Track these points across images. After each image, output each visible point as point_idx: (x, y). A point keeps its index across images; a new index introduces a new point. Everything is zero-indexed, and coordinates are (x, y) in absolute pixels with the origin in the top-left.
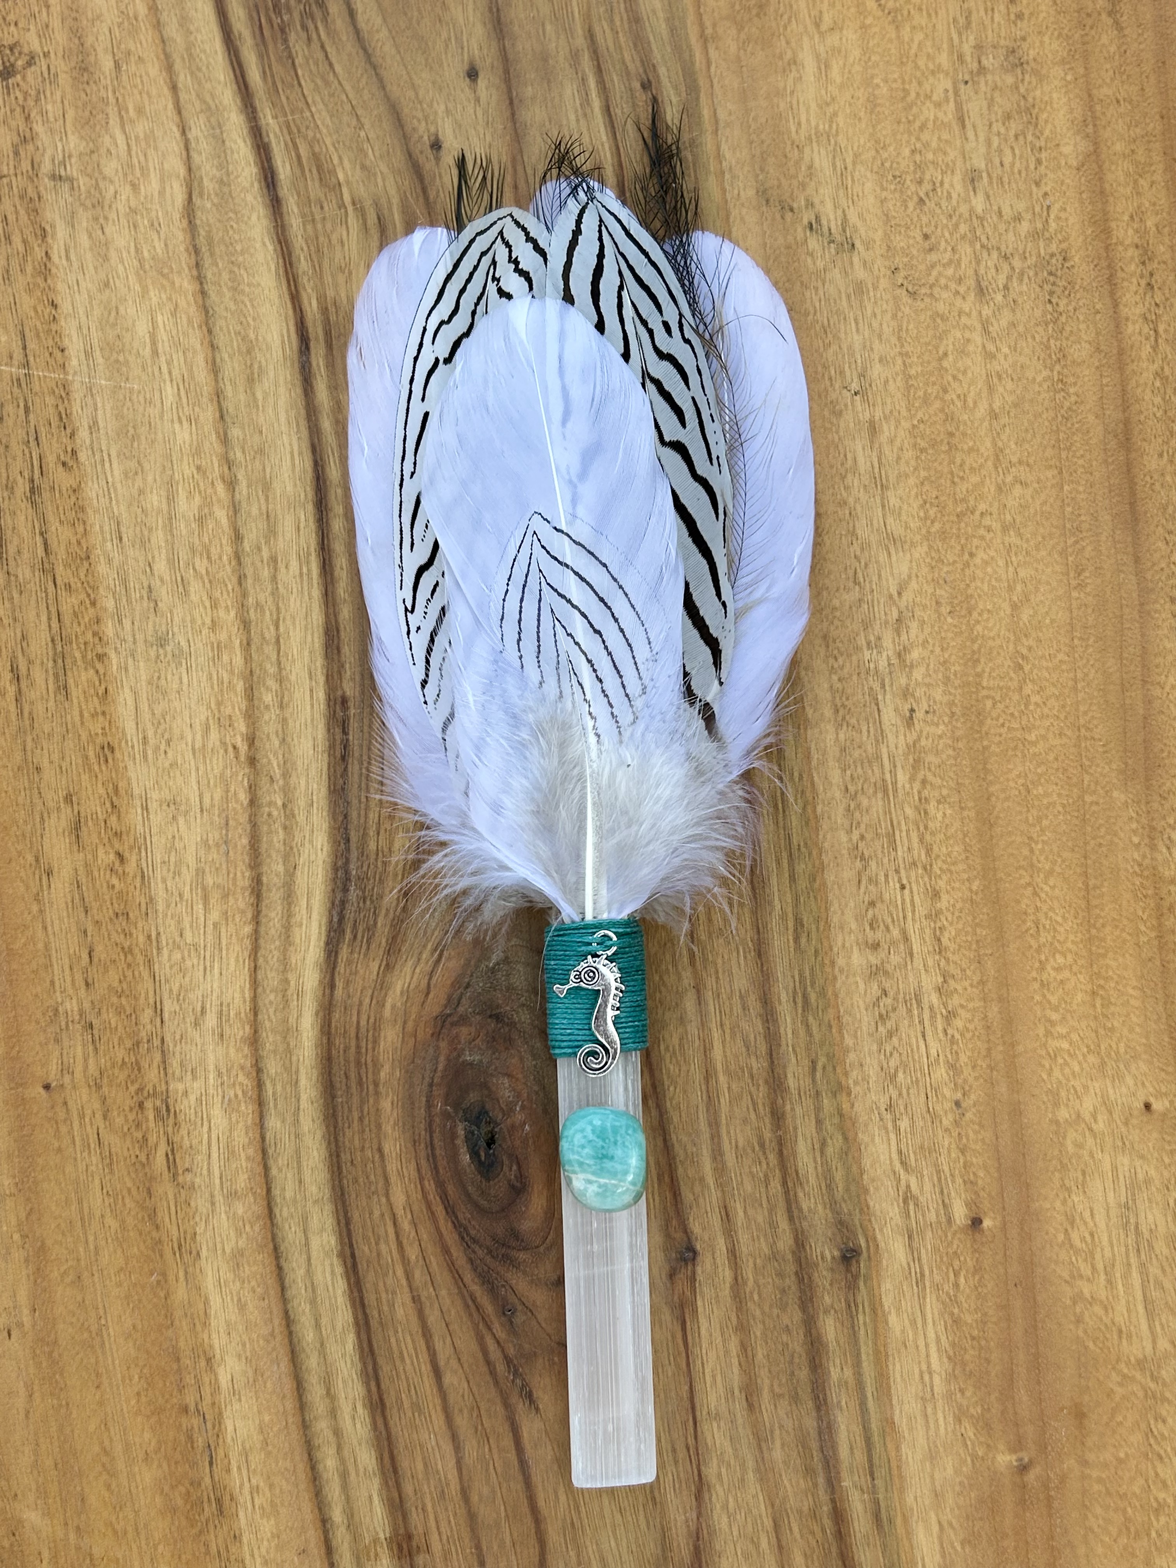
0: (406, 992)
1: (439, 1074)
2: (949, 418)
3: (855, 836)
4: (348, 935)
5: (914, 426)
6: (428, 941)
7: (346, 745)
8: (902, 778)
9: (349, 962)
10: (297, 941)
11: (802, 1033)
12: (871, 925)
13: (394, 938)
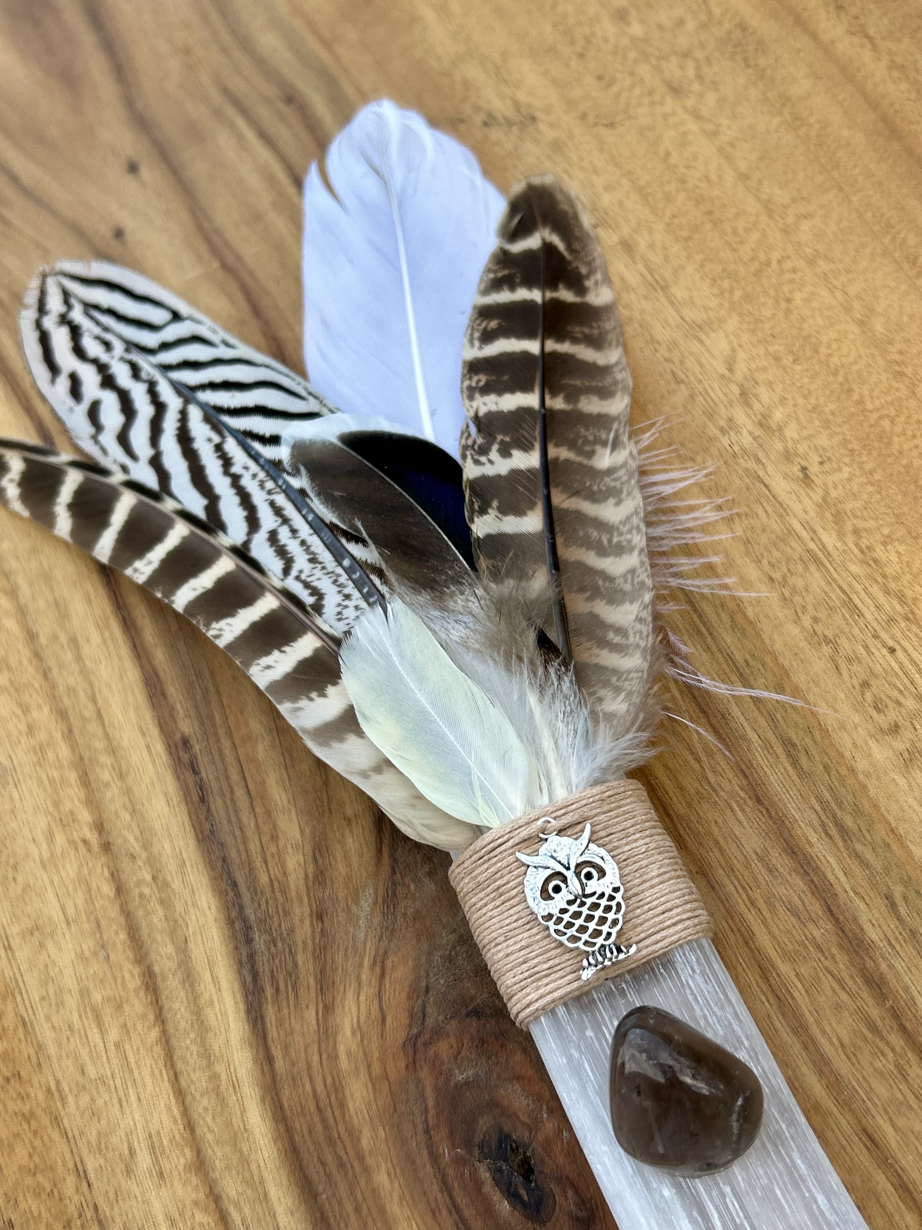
0: (358, 1030)
1: (432, 1112)
2: (699, 201)
3: (807, 621)
4: (269, 991)
5: (668, 225)
6: (362, 958)
7: (201, 786)
8: (830, 540)
9: (280, 1022)
10: (213, 1023)
11: (855, 867)
12: (877, 708)
13: (322, 971)
